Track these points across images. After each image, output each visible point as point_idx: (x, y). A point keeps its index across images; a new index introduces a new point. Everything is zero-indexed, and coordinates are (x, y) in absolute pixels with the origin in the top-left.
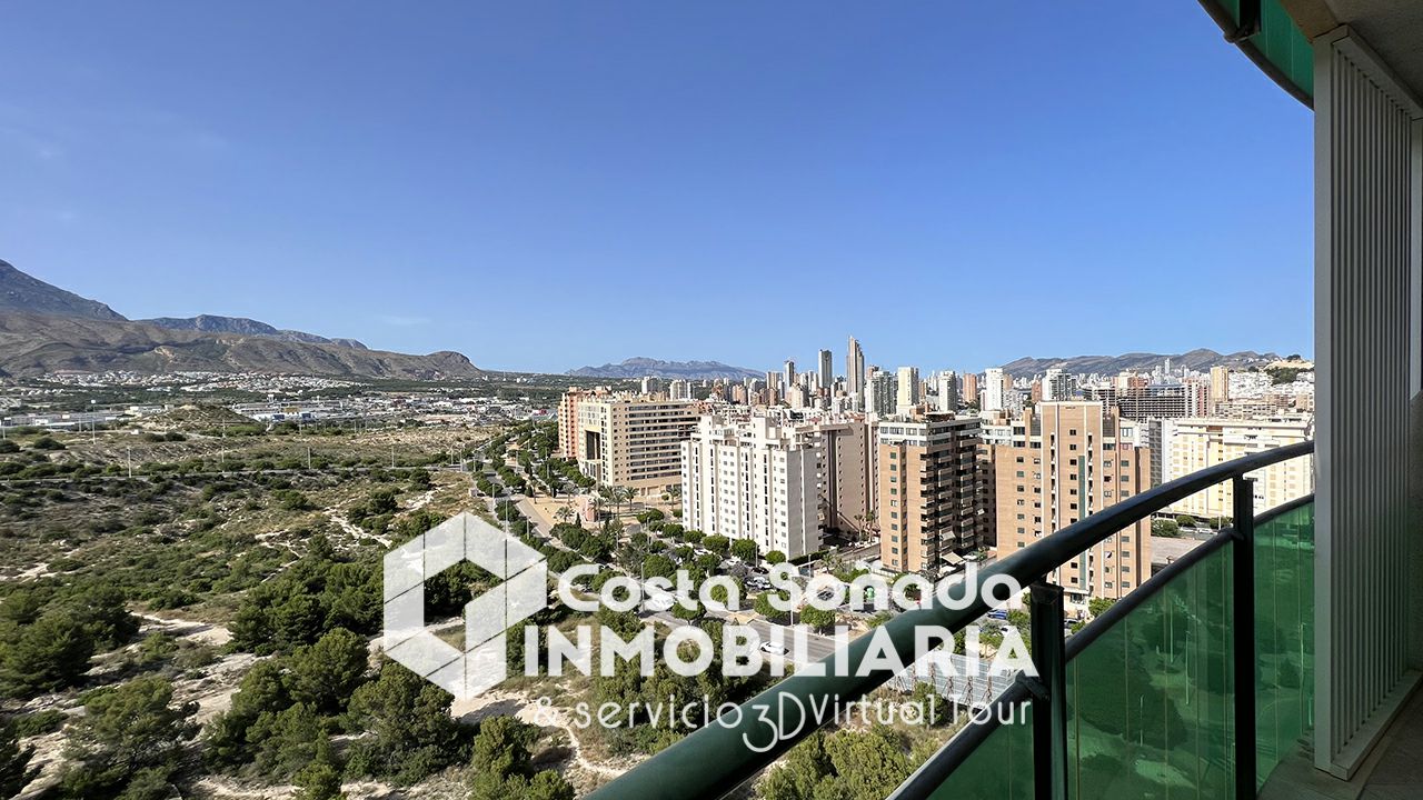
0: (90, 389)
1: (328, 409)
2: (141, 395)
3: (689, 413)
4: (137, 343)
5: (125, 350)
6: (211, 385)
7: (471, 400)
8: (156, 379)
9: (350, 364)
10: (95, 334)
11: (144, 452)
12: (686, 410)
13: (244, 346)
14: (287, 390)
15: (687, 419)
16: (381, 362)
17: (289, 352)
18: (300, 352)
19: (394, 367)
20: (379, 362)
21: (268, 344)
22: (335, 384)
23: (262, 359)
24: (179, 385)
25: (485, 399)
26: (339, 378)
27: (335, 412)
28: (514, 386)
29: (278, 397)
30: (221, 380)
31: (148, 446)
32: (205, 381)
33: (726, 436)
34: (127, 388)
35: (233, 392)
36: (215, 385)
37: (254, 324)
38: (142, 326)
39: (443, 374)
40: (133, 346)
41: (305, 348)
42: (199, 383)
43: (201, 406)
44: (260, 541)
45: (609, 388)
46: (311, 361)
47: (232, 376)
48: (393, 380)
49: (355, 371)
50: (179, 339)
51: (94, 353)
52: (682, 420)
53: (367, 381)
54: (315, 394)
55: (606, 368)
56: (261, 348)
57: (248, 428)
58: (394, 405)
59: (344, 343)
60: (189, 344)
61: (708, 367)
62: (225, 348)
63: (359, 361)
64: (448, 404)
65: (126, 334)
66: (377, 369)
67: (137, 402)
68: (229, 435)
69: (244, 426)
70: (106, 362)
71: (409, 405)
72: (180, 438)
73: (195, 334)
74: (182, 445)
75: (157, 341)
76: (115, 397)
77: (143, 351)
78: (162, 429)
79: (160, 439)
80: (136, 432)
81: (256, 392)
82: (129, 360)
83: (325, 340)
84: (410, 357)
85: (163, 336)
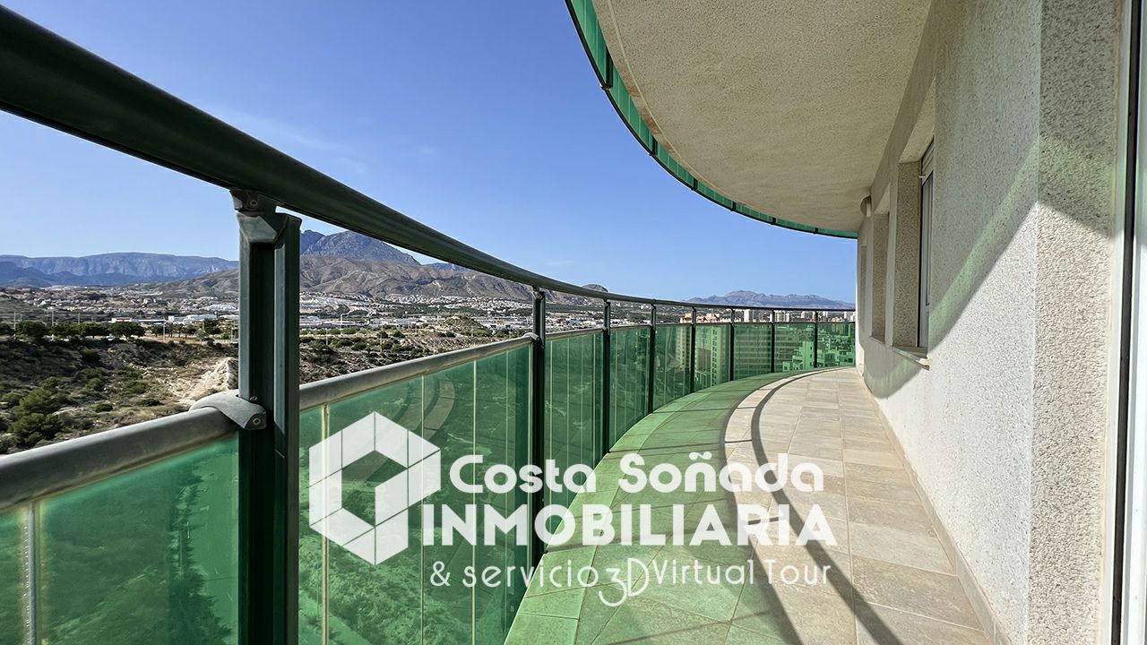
1: (520, 322)
4: (425, 278)
5: (419, 283)
6: (459, 305)
8: (433, 300)
10: (407, 273)
14: (497, 309)
22: (524, 306)
23: (484, 289)
24: (443, 304)
27: (524, 325)
29: (493, 314)
30: (463, 302)
32: (456, 302)
34: (420, 305)
35: (470, 309)
40: (423, 280)
42: (452, 303)
43: (460, 317)
47: (469, 299)
48: (558, 304)
50: (444, 276)
51: (406, 284)
54: (512, 312)
57: (483, 332)
58: (559, 322)
60: (448, 279)
64: (593, 323)
65: (420, 273)
67: (425, 314)
68: (475, 335)
69: (480, 331)
70: (411, 289)
71: (568, 322)
72: (453, 336)
73: (451, 273)
74: (453, 339)
75: (434, 277)
76: (415, 310)
77: (428, 283)
78: (445, 330)
79: (443, 335)
80: (432, 330)
81: (481, 310)
82: (421, 288)
85: (436, 273)
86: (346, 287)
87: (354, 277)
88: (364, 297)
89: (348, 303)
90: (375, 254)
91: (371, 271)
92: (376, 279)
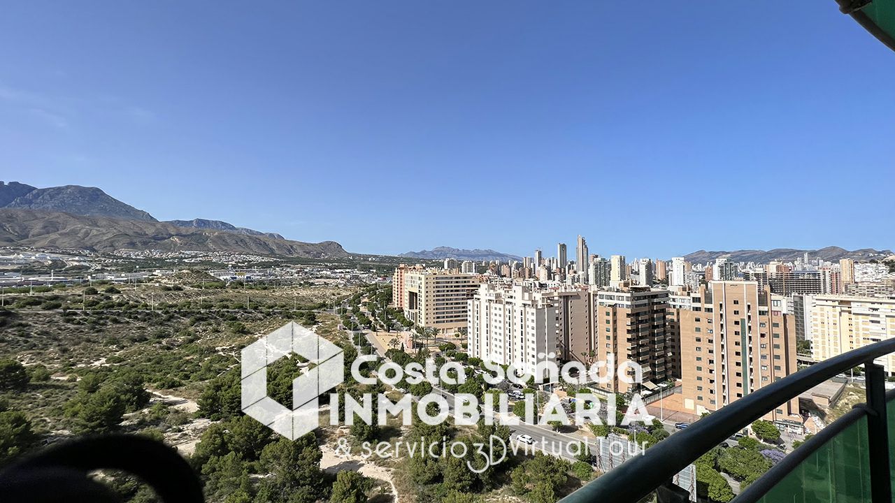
0: (136, 259)
1: (261, 274)
2: (162, 264)
3: (473, 282)
4: (162, 234)
5: (156, 238)
6: (198, 259)
7: (342, 270)
8: (171, 255)
9: (275, 248)
10: (141, 229)
11: (160, 296)
12: (471, 280)
13: (217, 237)
14: (239, 262)
15: (472, 286)
16: (292, 247)
17: (241, 241)
18: (247, 240)
19: (299, 250)
20: (291, 247)
21: (230, 235)
22: (266, 260)
23: (227, 244)
24: (182, 258)
25: (350, 270)
26: (267, 256)
27: (265, 276)
28: (368, 263)
29: (234, 267)
30: (204, 256)
31: (163, 293)
32: (196, 256)
33: (496, 297)
34: (156, 260)
35: (210, 263)
36: (201, 259)
37: (223, 224)
38: (166, 224)
39: (326, 255)
40: (160, 236)
41: (250, 238)
42: (192, 257)
43: (192, 271)
44: (218, 351)
45: (424, 265)
46: (253, 246)
47: (210, 254)
48: (298, 257)
49: (277, 252)
50: (184, 232)
51: (140, 239)
52: (469, 286)
53: (283, 258)
54: (254, 265)
55: (423, 253)
56: (226, 238)
57: (216, 284)
58: (298, 273)
59: (271, 235)
60: (188, 235)
61: (486, 253)
62: (208, 237)
63: (279, 247)
64: (328, 273)
65: (157, 229)
66: (289, 251)
67: (160, 268)
68: (206, 288)
69: (213, 283)
70: (146, 244)
71: (306, 273)
72: (180, 289)
73: (192, 230)
74: (181, 293)
75: (173, 233)
76: (149, 264)
77: (165, 238)
78: (171, 284)
79: (169, 289)
80: (157, 285)
81: (222, 263)
82: (158, 243)
83: (261, 234)
84: (308, 245)
85: (175, 230)
86: (65, 242)
87: (74, 233)
88: (87, 252)
89: (65, 258)
90: (103, 210)
91: (98, 226)
92: (104, 234)
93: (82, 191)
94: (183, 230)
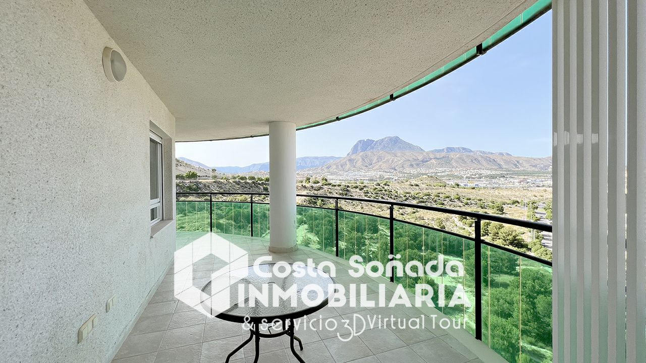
1: (487, 183)
5: (423, 161)
13: (458, 158)
17: (476, 160)
18: (480, 159)
19: (526, 164)
20: (517, 162)
21: (468, 156)
26: (496, 170)
27: (490, 184)
30: (450, 171)
32: (445, 171)
35: (453, 176)
36: (448, 173)
37: (464, 149)
38: (427, 153)
41: (483, 157)
42: (442, 172)
47: (454, 169)
48: (524, 170)
50: (438, 157)
53: (509, 171)
54: (484, 176)
56: (465, 158)
59: (501, 154)
62: (452, 159)
63: (507, 162)
66: (516, 166)
70: (418, 165)
71: (528, 182)
73: (443, 154)
75: (432, 158)
82: (424, 164)
84: (534, 159)
85: (433, 156)
86: (384, 166)
87: (388, 161)
88: (393, 170)
89: (384, 174)
90: (400, 148)
91: (397, 157)
92: (399, 160)
93: (391, 139)
94: (438, 155)
